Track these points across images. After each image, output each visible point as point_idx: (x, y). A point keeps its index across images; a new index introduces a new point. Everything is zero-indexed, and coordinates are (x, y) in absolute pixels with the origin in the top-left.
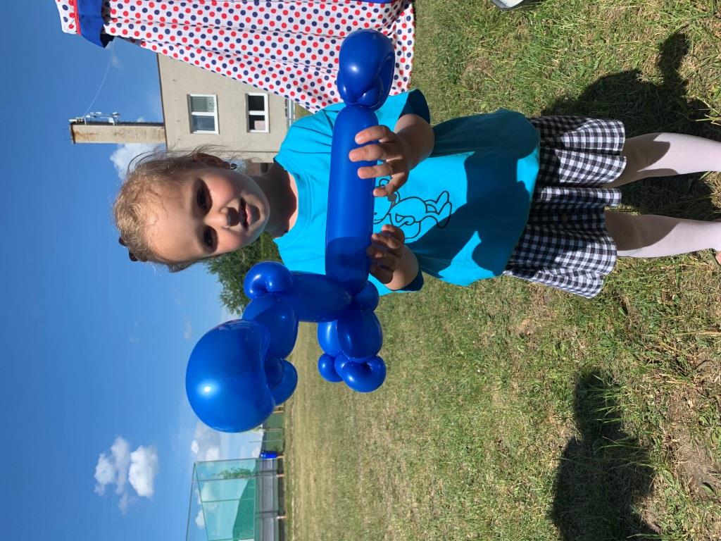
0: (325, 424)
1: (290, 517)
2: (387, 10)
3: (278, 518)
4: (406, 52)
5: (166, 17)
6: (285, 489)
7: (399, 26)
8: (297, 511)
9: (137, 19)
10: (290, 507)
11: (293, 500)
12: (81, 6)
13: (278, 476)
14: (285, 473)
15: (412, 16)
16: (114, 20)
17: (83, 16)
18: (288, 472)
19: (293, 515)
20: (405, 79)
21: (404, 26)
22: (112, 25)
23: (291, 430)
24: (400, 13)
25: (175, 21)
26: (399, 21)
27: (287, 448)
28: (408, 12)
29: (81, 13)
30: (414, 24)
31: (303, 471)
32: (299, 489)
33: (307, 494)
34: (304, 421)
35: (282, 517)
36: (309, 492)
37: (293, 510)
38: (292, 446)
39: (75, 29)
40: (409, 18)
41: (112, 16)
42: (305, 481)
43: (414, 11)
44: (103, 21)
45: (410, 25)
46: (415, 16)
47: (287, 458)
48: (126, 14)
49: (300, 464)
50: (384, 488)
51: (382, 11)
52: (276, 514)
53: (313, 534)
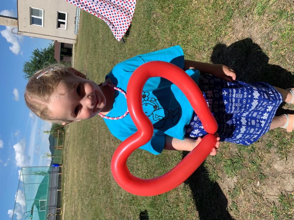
3: (58, 190)
6: (62, 179)
8: (67, 187)
10: (63, 186)
11: (65, 183)
13: (59, 174)
18: (63, 172)
19: (65, 189)
23: (66, 156)
27: (64, 163)
32: (68, 178)
34: (73, 150)
35: (60, 190)
47: (63, 167)
49: (70, 168)
52: (57, 189)
53: (74, 192)
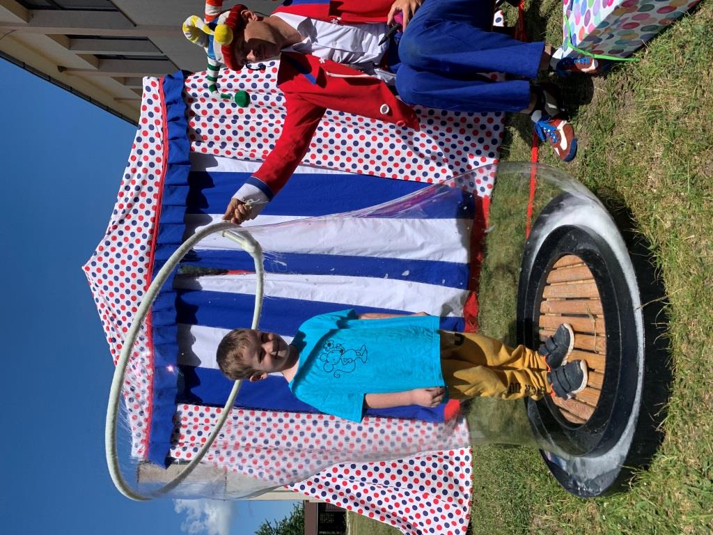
7: (455, 440)
12: (153, 434)
15: (467, 431)
17: (153, 442)
21: (460, 441)
25: (237, 444)
26: (454, 436)
28: (462, 427)
29: (152, 439)
30: (470, 439)
44: (170, 446)
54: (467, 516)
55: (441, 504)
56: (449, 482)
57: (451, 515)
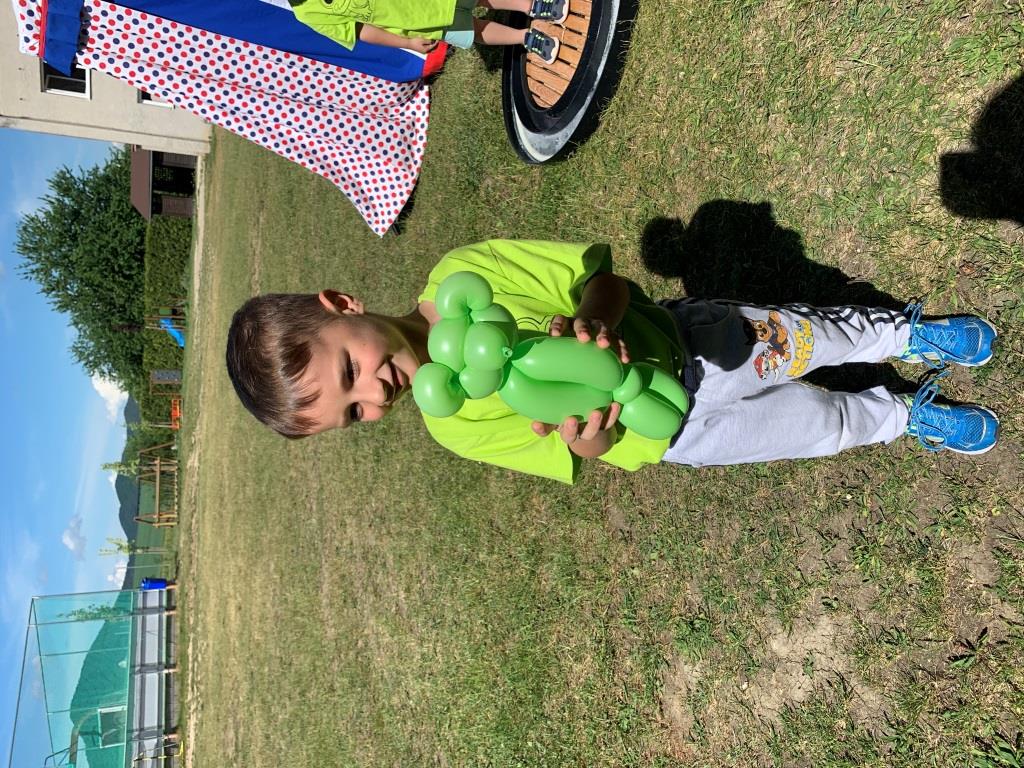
0: (263, 533)
1: (185, 670)
2: (403, 90)
3: (166, 671)
4: (419, 135)
5: (157, 57)
7: (413, 107)
8: (200, 659)
9: (119, 53)
10: (183, 656)
11: (191, 644)
12: (51, 30)
13: (166, 614)
14: (179, 609)
15: (427, 99)
16: (90, 50)
17: (51, 40)
18: (183, 607)
19: (190, 666)
20: (416, 162)
21: (419, 108)
22: (88, 55)
23: (190, 549)
24: (415, 93)
25: (167, 63)
26: (413, 102)
27: (182, 574)
28: (423, 94)
29: (50, 36)
30: (429, 107)
31: (213, 601)
32: (204, 627)
33: (222, 630)
34: (219, 533)
35: (172, 671)
36: (224, 627)
37: (190, 659)
38: (192, 572)
39: (37, 51)
40: (423, 101)
41: (89, 45)
42: (219, 613)
43: (429, 94)
44: (76, 49)
45: (424, 107)
46: (430, 98)
47: (182, 588)
48: (107, 46)
49: (208, 594)
50: (361, 590)
51: (397, 89)
52: (162, 666)
53: (231, 680)
54: (414, 181)
55: (390, 167)
56: (402, 147)
57: (398, 178)
